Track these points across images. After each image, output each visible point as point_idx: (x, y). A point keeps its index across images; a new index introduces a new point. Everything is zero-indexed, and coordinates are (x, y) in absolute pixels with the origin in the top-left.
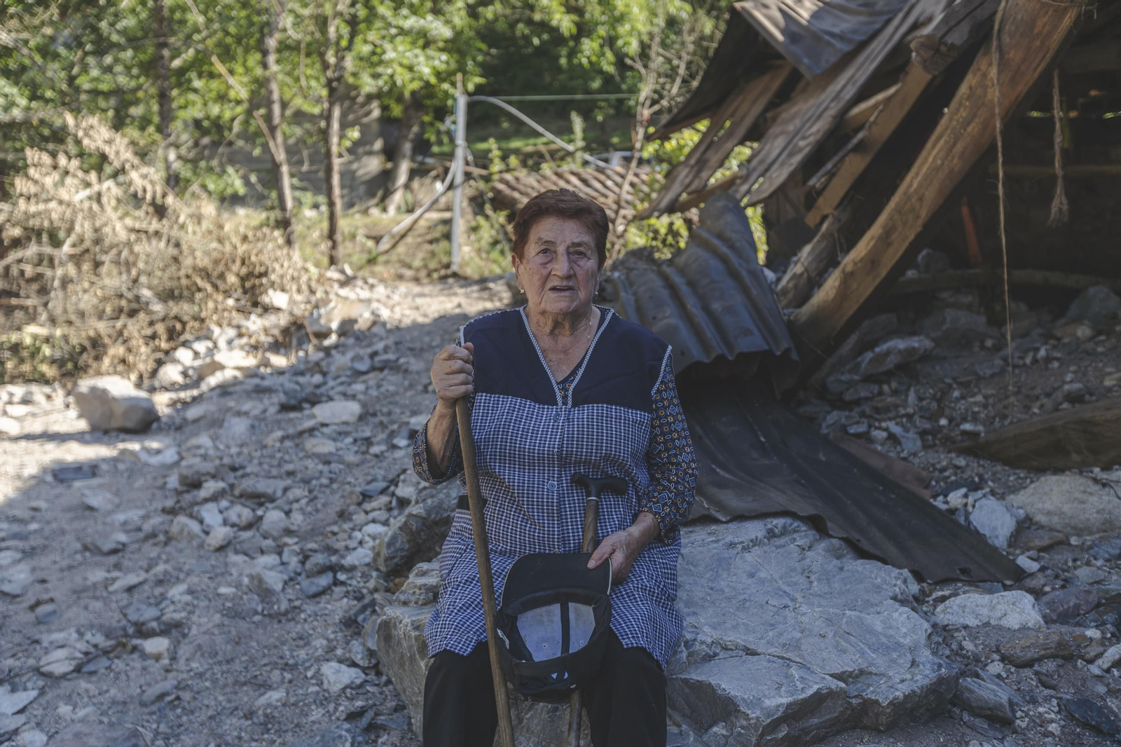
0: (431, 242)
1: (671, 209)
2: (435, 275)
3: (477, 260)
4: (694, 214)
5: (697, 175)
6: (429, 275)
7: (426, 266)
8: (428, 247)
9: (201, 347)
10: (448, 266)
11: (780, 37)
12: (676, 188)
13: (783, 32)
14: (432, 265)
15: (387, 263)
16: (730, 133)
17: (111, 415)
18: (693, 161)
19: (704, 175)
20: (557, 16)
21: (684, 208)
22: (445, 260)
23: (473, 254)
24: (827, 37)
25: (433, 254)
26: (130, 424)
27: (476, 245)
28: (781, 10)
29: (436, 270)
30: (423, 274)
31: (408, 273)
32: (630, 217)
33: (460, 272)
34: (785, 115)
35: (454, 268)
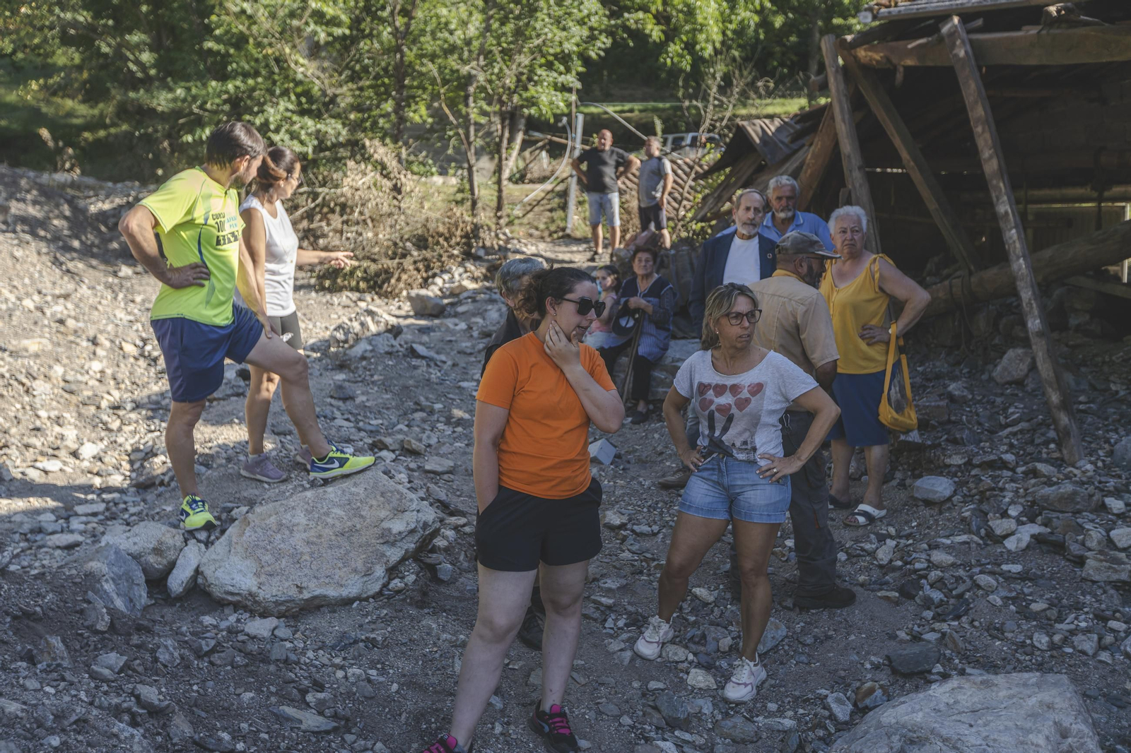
0: (551, 210)
1: (702, 220)
2: (555, 236)
3: (583, 226)
4: (714, 222)
5: (716, 204)
6: (550, 235)
7: (547, 228)
8: (548, 214)
9: (446, 277)
10: (564, 229)
11: (757, 141)
12: (706, 209)
13: (760, 139)
14: (553, 228)
15: (521, 224)
16: (735, 183)
17: (426, 307)
18: (716, 195)
19: (720, 205)
20: (649, 27)
21: (709, 220)
22: (562, 225)
23: (580, 222)
24: (781, 145)
25: (553, 221)
26: (434, 313)
27: (582, 215)
28: (762, 127)
29: (555, 232)
30: (546, 234)
31: (536, 233)
32: (688, 207)
33: (573, 235)
34: (759, 180)
35: (568, 231)
